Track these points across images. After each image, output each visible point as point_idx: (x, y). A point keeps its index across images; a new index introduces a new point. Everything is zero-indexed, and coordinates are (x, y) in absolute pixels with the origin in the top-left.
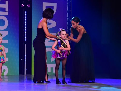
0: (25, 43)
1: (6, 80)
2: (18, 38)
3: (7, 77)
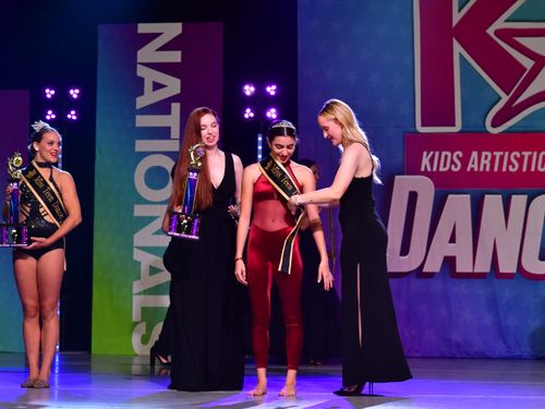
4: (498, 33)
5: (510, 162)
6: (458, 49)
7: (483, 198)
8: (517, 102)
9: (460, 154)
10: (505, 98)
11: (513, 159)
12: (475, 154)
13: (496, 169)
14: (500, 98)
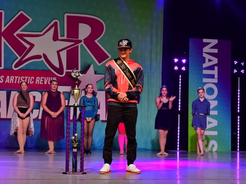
0: (238, 114)
1: (216, 157)
2: (230, 108)
3: (216, 153)
4: (18, 35)
5: (20, 80)
6: (3, 40)
7: (11, 92)
8: (24, 59)
9: (3, 77)
10: (19, 58)
11: (21, 79)
12: (8, 77)
13: (15, 82)
14: (18, 58)
